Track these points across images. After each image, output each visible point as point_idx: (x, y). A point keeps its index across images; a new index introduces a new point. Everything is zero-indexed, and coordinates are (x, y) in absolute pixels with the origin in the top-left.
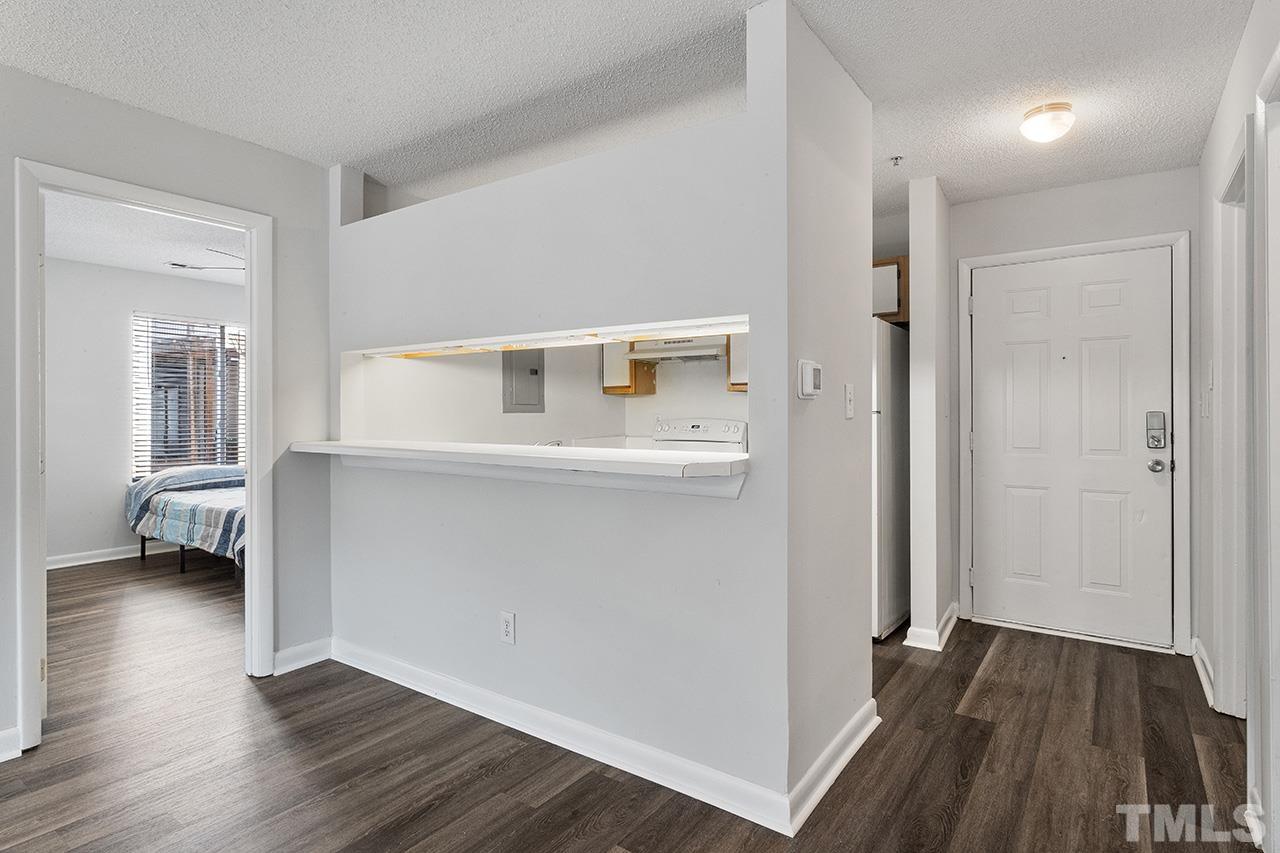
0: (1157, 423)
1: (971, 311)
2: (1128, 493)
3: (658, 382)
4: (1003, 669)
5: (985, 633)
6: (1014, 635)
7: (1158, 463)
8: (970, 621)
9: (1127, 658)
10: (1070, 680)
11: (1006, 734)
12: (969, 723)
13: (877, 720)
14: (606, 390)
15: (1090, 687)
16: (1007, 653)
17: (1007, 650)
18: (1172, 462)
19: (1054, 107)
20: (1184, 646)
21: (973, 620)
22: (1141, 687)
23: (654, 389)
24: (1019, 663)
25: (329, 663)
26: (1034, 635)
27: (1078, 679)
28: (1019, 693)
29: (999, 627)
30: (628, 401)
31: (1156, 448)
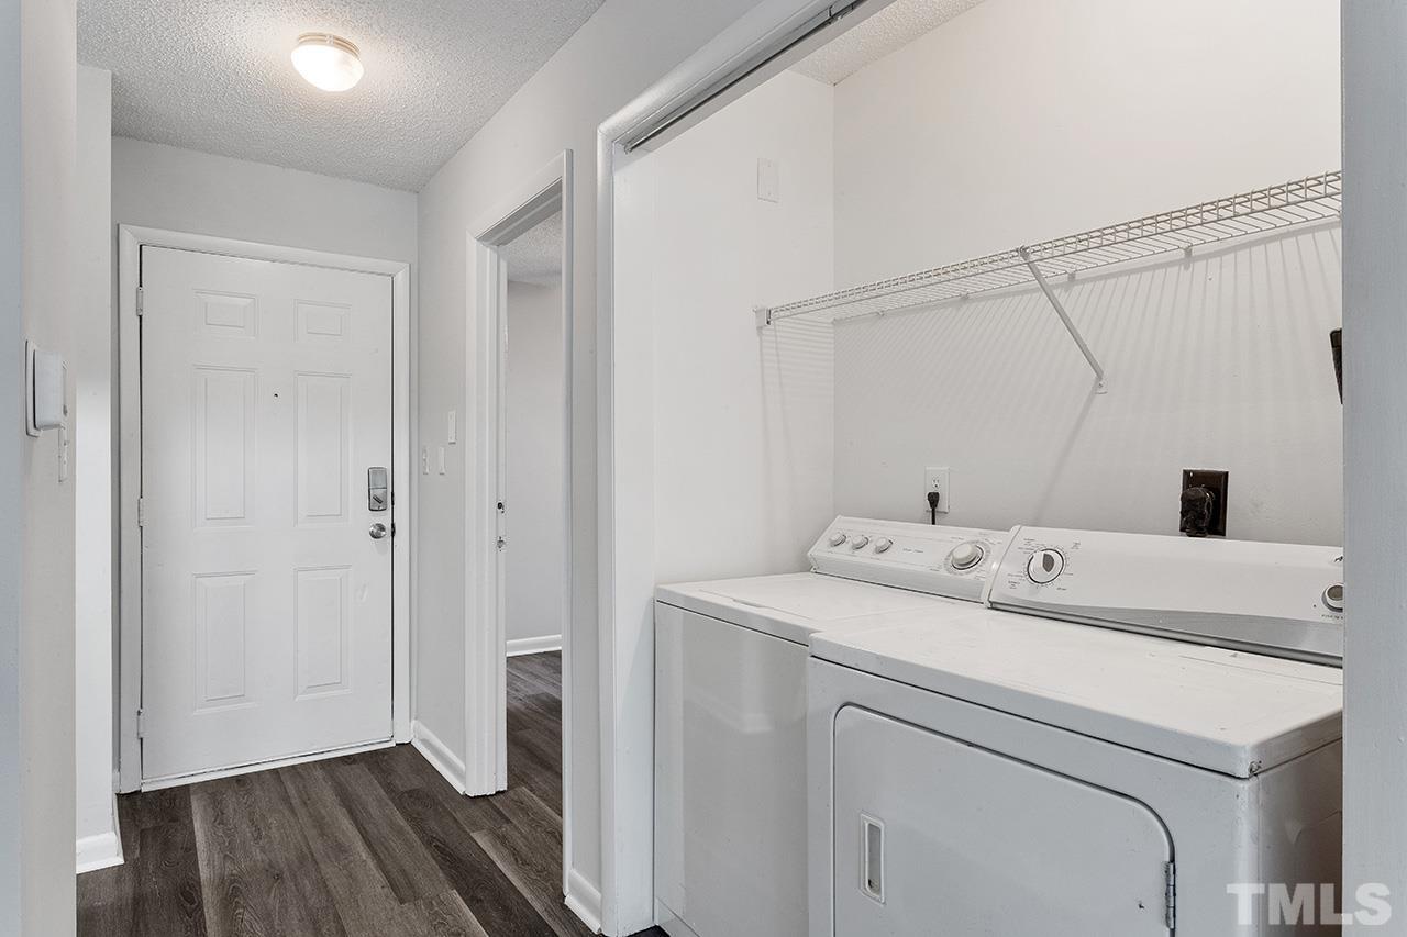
0: (377, 482)
1: (139, 309)
2: (348, 567)
4: (232, 850)
5: (172, 804)
7: (379, 528)
8: (138, 793)
9: (356, 768)
10: (321, 826)
15: (346, 823)
16: (221, 823)
17: (218, 817)
18: (393, 525)
20: (404, 733)
21: (145, 789)
22: (393, 800)
24: (246, 830)
27: (327, 819)
28: (276, 876)
29: (186, 786)
31: (378, 510)
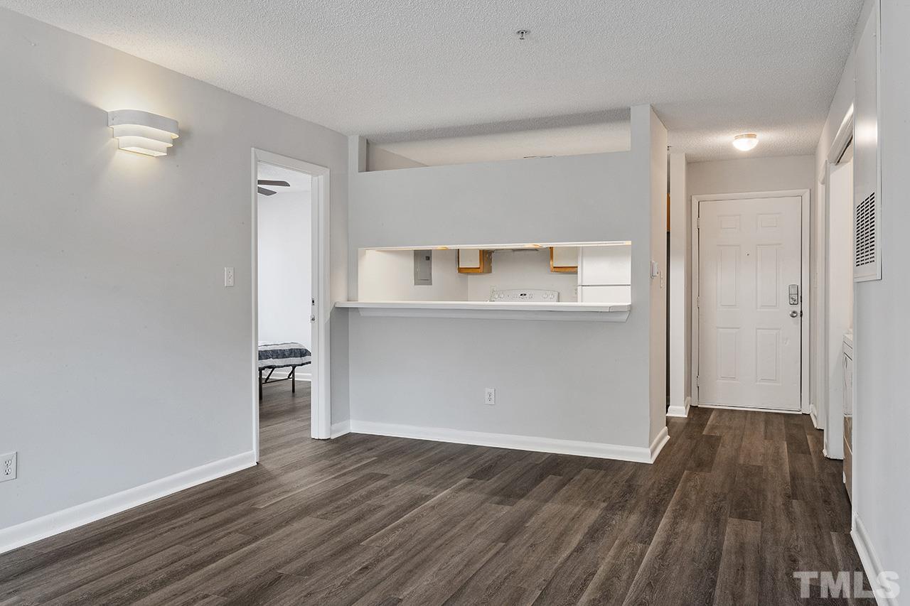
0: (794, 291)
1: (698, 226)
2: (780, 329)
3: (493, 265)
4: (720, 421)
5: (707, 411)
6: (721, 411)
7: (794, 312)
8: (697, 407)
10: (752, 423)
11: (727, 438)
12: (709, 437)
13: (668, 437)
14: (460, 270)
16: (721, 416)
18: (801, 312)
19: (749, 136)
20: (806, 409)
21: (699, 406)
22: (785, 424)
23: (491, 270)
24: (727, 419)
25: (350, 434)
26: (732, 410)
27: (756, 423)
28: (730, 428)
29: (713, 409)
30: (470, 277)
31: (794, 304)
